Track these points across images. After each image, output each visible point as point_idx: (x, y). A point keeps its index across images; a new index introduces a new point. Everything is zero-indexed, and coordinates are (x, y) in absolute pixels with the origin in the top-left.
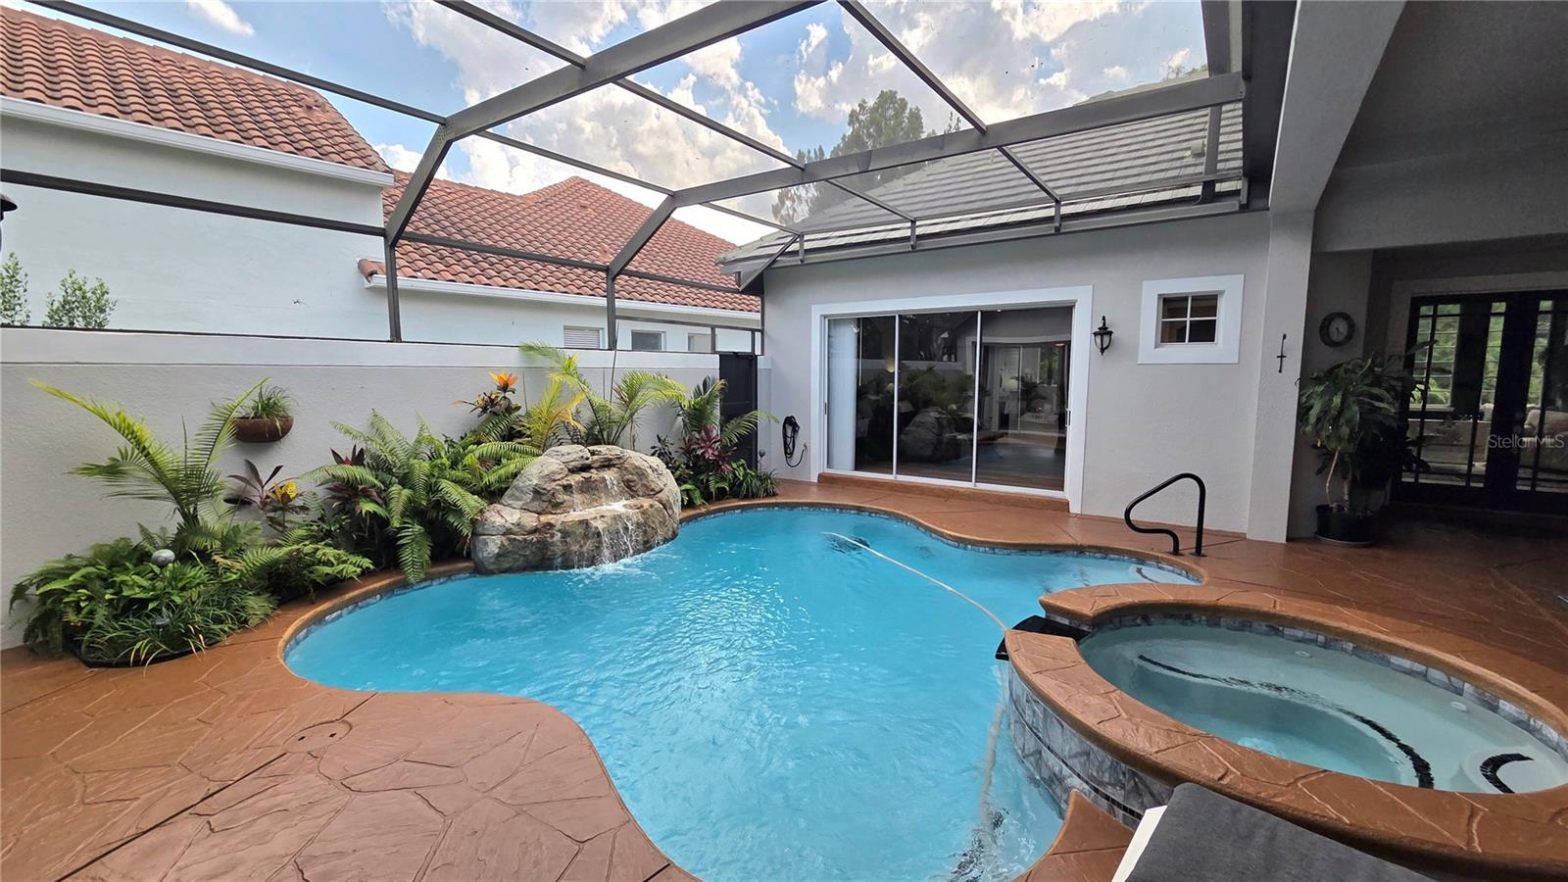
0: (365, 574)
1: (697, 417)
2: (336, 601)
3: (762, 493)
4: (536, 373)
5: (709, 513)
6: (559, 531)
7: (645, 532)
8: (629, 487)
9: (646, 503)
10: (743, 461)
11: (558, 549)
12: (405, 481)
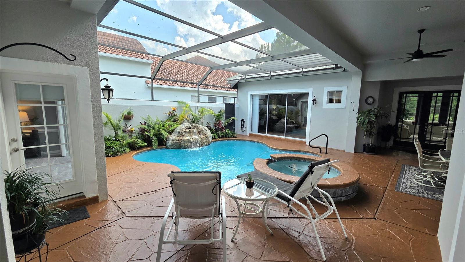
0: (146, 146)
1: (218, 118)
2: (141, 151)
3: (232, 137)
4: (180, 107)
5: (219, 141)
6: (183, 141)
7: (202, 143)
8: (199, 133)
9: (202, 136)
10: (228, 129)
11: (183, 145)
12: (153, 129)
